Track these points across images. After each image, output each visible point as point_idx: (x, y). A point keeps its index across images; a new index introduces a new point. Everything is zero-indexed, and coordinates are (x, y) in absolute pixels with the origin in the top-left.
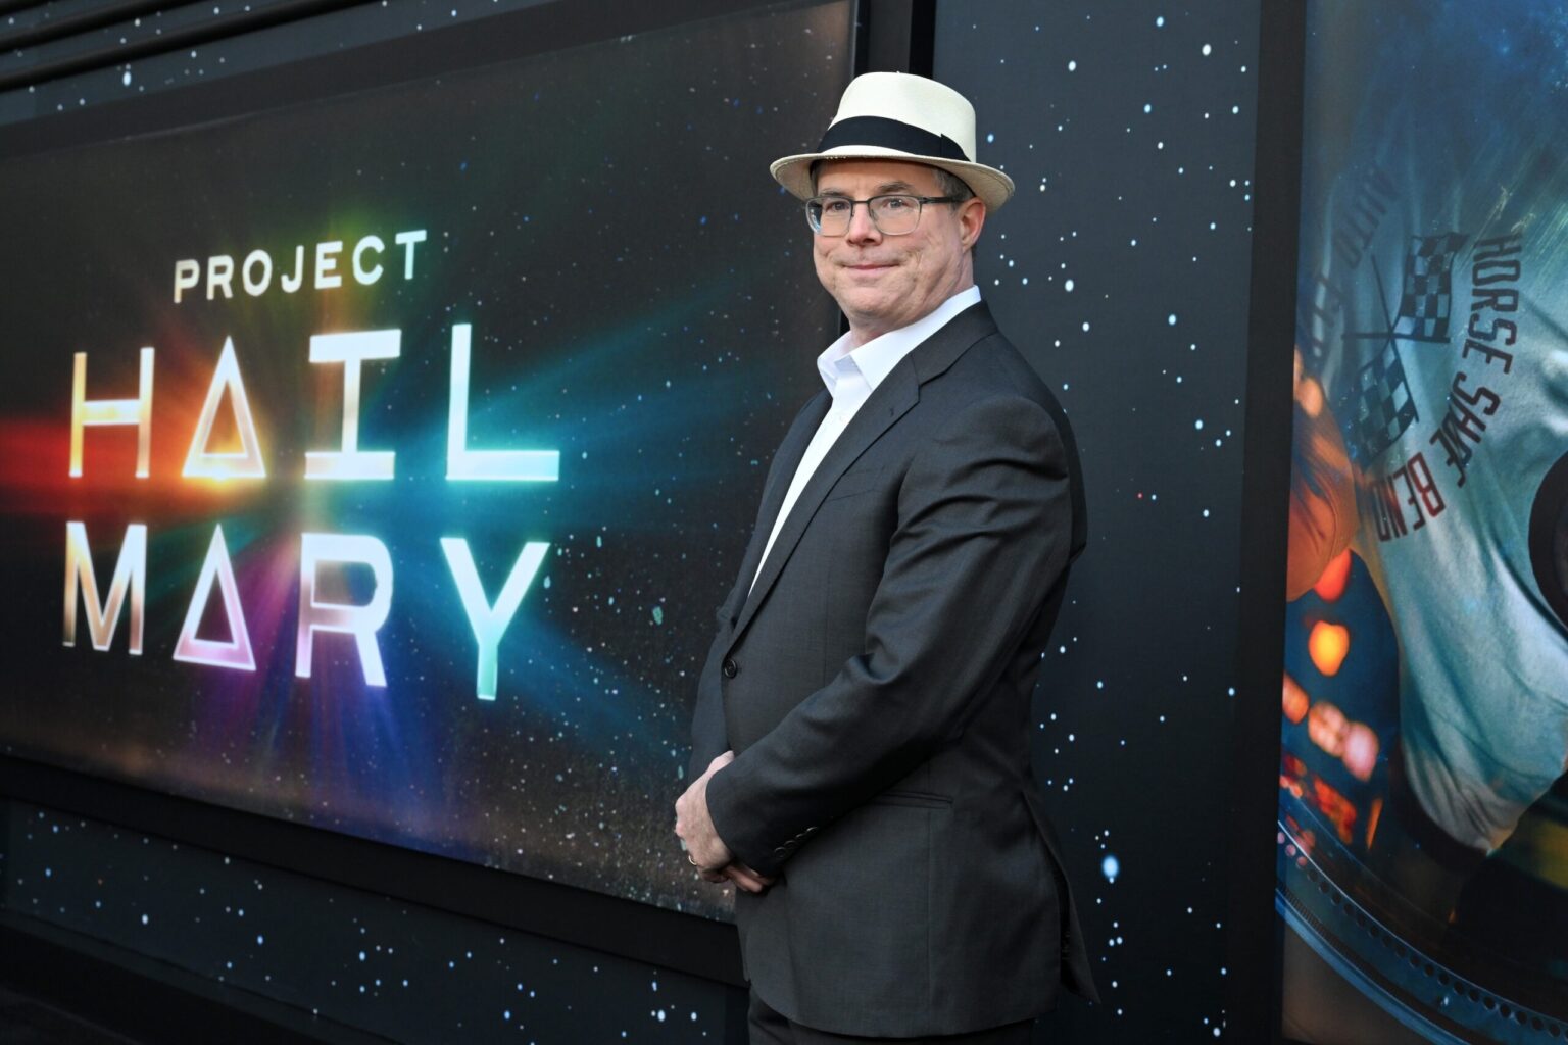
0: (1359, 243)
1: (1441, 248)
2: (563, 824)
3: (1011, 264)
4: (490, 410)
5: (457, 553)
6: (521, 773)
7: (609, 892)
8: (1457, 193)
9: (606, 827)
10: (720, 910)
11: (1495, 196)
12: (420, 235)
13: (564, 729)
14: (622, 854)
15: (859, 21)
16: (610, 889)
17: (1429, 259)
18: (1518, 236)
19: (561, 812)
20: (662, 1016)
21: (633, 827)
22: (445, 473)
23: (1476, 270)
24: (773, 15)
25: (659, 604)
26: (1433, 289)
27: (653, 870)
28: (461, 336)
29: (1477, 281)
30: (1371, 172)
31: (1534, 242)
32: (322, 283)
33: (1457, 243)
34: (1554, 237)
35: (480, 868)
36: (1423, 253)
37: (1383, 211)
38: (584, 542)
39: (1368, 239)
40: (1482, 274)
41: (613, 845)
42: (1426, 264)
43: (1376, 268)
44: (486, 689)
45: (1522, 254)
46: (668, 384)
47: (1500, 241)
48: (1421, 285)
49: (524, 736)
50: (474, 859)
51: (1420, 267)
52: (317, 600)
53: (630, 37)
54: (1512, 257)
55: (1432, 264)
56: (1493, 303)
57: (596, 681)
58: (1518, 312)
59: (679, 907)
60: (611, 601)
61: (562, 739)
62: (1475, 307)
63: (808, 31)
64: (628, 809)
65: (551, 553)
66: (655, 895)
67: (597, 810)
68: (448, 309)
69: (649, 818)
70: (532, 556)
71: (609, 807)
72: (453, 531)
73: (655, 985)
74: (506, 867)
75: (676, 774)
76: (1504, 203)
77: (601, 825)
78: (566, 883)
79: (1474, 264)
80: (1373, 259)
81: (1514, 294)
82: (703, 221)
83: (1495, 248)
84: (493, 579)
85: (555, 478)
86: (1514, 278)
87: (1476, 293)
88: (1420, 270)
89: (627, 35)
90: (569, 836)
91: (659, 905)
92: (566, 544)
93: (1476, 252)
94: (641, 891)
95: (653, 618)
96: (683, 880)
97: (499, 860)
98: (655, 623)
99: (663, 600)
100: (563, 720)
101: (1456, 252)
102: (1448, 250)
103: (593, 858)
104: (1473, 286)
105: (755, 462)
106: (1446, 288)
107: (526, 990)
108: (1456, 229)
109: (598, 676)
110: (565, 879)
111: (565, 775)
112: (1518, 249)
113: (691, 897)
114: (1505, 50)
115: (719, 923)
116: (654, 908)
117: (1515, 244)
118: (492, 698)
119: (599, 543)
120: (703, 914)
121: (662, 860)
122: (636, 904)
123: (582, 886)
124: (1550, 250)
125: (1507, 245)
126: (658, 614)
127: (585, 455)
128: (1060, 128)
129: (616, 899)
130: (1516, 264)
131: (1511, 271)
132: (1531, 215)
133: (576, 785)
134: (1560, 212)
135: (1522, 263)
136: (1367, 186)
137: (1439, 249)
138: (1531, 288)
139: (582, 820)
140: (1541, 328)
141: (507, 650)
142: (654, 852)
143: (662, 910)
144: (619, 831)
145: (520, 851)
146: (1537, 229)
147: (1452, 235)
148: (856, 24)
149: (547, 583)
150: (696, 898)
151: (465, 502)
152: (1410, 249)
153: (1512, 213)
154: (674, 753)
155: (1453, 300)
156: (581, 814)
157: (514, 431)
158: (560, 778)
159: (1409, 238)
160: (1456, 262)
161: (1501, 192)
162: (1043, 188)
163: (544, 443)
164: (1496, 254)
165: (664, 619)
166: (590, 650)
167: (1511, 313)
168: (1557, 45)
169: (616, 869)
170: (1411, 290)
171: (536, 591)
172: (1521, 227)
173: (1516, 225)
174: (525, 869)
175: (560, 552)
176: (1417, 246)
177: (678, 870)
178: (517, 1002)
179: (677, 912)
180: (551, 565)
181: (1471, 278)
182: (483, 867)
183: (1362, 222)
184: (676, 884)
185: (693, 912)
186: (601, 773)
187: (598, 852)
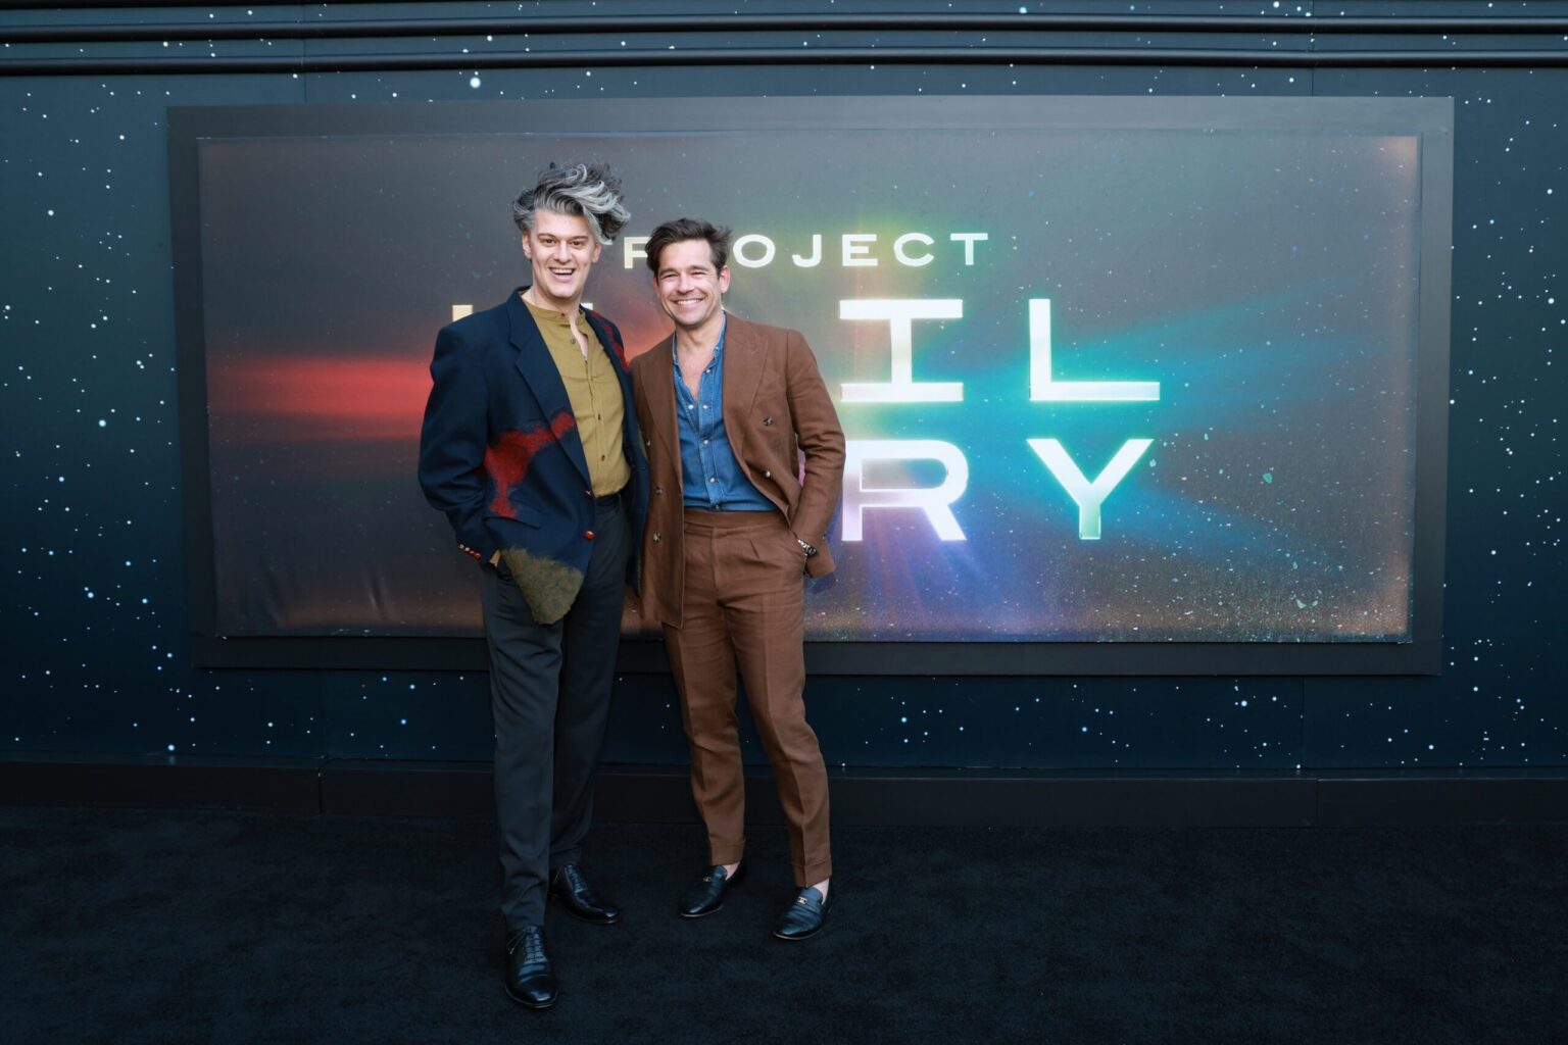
2: (1182, 607)
3: (1510, 288)
5: (1047, 447)
6: (1134, 581)
7: (1228, 641)
9: (1223, 605)
10: (1333, 637)
12: (983, 237)
13: (1178, 552)
14: (1241, 617)
16: (1230, 638)
19: (1177, 600)
20: (1244, 704)
21: (1254, 600)
22: (1029, 396)
25: (1270, 471)
27: (1274, 623)
28: (1039, 307)
32: (847, 262)
35: (1091, 644)
38: (1189, 438)
41: (1232, 614)
44: (1090, 534)
46: (1268, 343)
49: (1132, 558)
50: (1091, 639)
52: (864, 487)
57: (1210, 519)
59: (1298, 640)
60: (1221, 472)
61: (1174, 557)
63: (1382, 149)
64: (1247, 591)
65: (1159, 445)
67: (1215, 595)
68: (1022, 288)
69: (1267, 594)
70: (1134, 449)
71: (1225, 592)
72: (1043, 431)
73: (1236, 688)
74: (1119, 640)
75: (1292, 566)
77: (1218, 603)
78: (1187, 640)
82: (1295, 249)
84: (1091, 465)
85: (1157, 399)
90: (1187, 613)
92: (1170, 439)
94: (1260, 636)
95: (1263, 480)
96: (1299, 625)
97: (1114, 636)
98: (1265, 482)
99: (1275, 469)
100: (1178, 545)
103: (1211, 623)
105: (1355, 389)
107: (1104, 711)
109: (1211, 516)
110: (1185, 639)
111: (1179, 578)
113: (1308, 632)
115: (1335, 643)
116: (1274, 644)
118: (1096, 537)
119: (1206, 437)
120: (1320, 641)
121: (1280, 616)
122: (1255, 644)
123: (1203, 640)
126: (1268, 477)
127: (1187, 385)
129: (1239, 643)
133: (1193, 582)
139: (1201, 603)
141: (1110, 507)
142: (1272, 612)
143: (1283, 643)
144: (1238, 605)
145: (1136, 629)
149: (1153, 464)
150: (1313, 633)
151: (1053, 416)
154: (1288, 555)
156: (1199, 599)
158: (1176, 580)
162: (1530, 251)
163: (1141, 378)
165: (1277, 479)
166: (1203, 501)
169: (1238, 627)
171: (1142, 469)
174: (1143, 638)
175: (1165, 444)
177: (1296, 619)
179: (1297, 643)
180: (1153, 452)
182: (1096, 643)
184: (1295, 628)
185: (1311, 640)
186: (1218, 573)
187: (1216, 619)
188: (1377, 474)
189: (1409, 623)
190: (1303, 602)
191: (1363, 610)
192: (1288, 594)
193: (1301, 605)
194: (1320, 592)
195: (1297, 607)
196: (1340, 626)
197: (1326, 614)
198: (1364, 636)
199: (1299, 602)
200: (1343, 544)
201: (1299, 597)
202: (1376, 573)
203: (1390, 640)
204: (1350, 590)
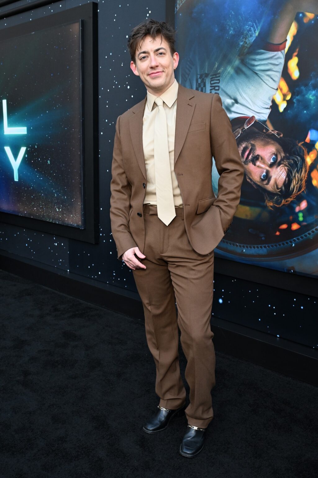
0: (187, 76)
1: (204, 76)
2: (33, 206)
3: (116, 83)
4: (12, 119)
5: (8, 150)
6: (24, 196)
7: (43, 220)
8: (207, 64)
10: (65, 223)
11: (214, 64)
13: (32, 187)
14: (45, 212)
15: (81, 27)
16: (44, 219)
17: (201, 79)
18: (219, 74)
19: (33, 204)
20: (56, 244)
21: (47, 206)
22: (4, 133)
23: (211, 81)
24: (63, 26)
25: (49, 160)
26: (202, 86)
27: (52, 215)
28: (4, 102)
29: (211, 84)
30: (189, 60)
31: (223, 75)
33: (207, 75)
34: (227, 73)
35: (18, 216)
36: (200, 78)
37: (192, 69)
38: (33, 147)
39: (188, 75)
40: (212, 82)
41: (43, 210)
42: (201, 80)
43: (190, 81)
44: (16, 179)
45: (220, 77)
46: (47, 112)
47: (216, 75)
48: (199, 85)
49: (24, 188)
50: (17, 214)
51: (199, 81)
53: (34, 33)
54: (218, 78)
55: (202, 80)
56: (214, 89)
57: (38, 176)
58: (219, 91)
59: (57, 223)
60: (39, 159)
61: (32, 189)
62: (211, 90)
63: (71, 30)
65: (27, 149)
66: (52, 220)
67: (40, 203)
68: (1, 96)
69: (50, 205)
70: (23, 150)
71: (42, 202)
72: (7, 146)
73: (54, 238)
74: (23, 215)
75: (55, 196)
76: (216, 66)
77: (41, 206)
79: (210, 80)
80: (190, 80)
81: (219, 87)
82: (52, 75)
83: (215, 76)
84: (16, 155)
85: (26, 133)
86: (219, 83)
87: (211, 87)
88: (199, 82)
89: (33, 32)
90: (35, 209)
91: (53, 222)
92: (29, 147)
93: (211, 77)
94: (50, 220)
96: (58, 217)
97: (22, 214)
98: (48, 164)
99: (50, 159)
100: (32, 185)
101: (207, 77)
102: (205, 77)
103: (40, 213)
104: (210, 85)
105: (66, 129)
106: (205, 86)
107: (30, 240)
108: (206, 72)
109: (38, 175)
110: (35, 218)
111: (33, 196)
112: (219, 76)
113: (59, 220)
114: (217, 30)
116: (52, 223)
117: (219, 75)
118: (17, 181)
119: (36, 147)
120: (62, 224)
121: (53, 213)
122: (49, 222)
123: (38, 219)
124: (226, 76)
125: (217, 76)
126: (49, 162)
127: (32, 128)
128: (125, 51)
129: (45, 221)
130: (219, 80)
131: (218, 81)
132: (222, 69)
133: (35, 198)
134: (228, 68)
135: (220, 79)
136: (188, 63)
137: (203, 77)
138: (222, 85)
139: (37, 205)
140: (224, 94)
141: (19, 170)
142: (52, 212)
144: (44, 208)
145: (26, 212)
146: (223, 72)
147: (206, 73)
148: (81, 28)
149: (26, 156)
150: (60, 221)
151: (8, 139)
152: (197, 77)
153: (218, 68)
154: (54, 191)
155: (206, 88)
156: (37, 204)
157: (17, 123)
158: (32, 197)
159: (197, 74)
160: (207, 80)
161: (216, 63)
162: (122, 65)
163: (23, 126)
164: (215, 78)
165: (50, 163)
166: (36, 170)
167: (218, 91)
168: (227, 29)
169: (44, 215)
170: (198, 86)
171: (24, 157)
172: (220, 71)
173: (219, 71)
174: (27, 216)
175: (28, 149)
176: (199, 76)
178: (28, 242)
179: (57, 224)
180: (27, 152)
181: (210, 83)
182: (19, 216)
183: (187, 71)
185: (60, 223)
186: (40, 195)
187: (41, 212)
188: (73, 162)
189: (82, 222)
190: (58, 209)
191: (72, 214)
192: (54, 206)
193: (58, 210)
194: (61, 206)
195: (57, 210)
196: (66, 219)
197: (63, 214)
198: (72, 224)
199: (57, 209)
200: (66, 188)
201: (57, 207)
202: (74, 200)
203: (78, 227)
204: (68, 206)
